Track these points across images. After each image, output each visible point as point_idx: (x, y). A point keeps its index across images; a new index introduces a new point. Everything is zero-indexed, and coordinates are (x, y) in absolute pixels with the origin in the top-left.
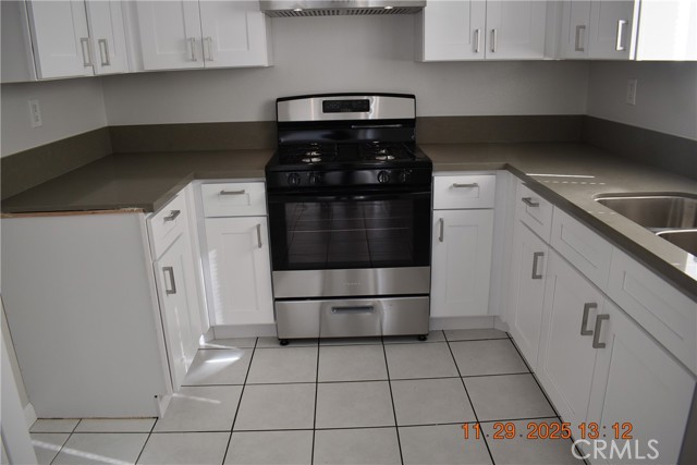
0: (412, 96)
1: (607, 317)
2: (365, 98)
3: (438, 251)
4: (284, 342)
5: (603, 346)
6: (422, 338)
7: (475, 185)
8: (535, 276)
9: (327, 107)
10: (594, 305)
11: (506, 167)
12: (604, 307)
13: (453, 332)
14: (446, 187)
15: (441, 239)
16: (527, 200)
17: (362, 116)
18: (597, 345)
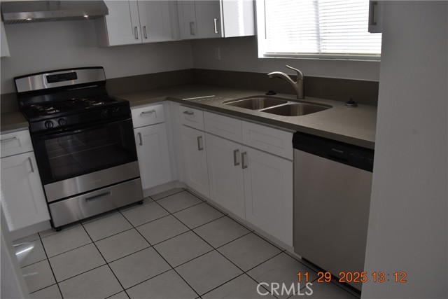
0: (102, 68)
1: (245, 153)
2: (73, 71)
3: (140, 151)
4: (59, 229)
5: (246, 167)
6: (140, 203)
7: (153, 111)
8: (200, 149)
9: (50, 80)
10: (238, 150)
11: (167, 99)
12: (242, 149)
13: (155, 195)
14: (138, 115)
15: (141, 144)
16: (186, 112)
17: (73, 82)
18: (244, 167)
